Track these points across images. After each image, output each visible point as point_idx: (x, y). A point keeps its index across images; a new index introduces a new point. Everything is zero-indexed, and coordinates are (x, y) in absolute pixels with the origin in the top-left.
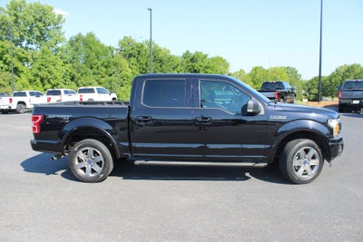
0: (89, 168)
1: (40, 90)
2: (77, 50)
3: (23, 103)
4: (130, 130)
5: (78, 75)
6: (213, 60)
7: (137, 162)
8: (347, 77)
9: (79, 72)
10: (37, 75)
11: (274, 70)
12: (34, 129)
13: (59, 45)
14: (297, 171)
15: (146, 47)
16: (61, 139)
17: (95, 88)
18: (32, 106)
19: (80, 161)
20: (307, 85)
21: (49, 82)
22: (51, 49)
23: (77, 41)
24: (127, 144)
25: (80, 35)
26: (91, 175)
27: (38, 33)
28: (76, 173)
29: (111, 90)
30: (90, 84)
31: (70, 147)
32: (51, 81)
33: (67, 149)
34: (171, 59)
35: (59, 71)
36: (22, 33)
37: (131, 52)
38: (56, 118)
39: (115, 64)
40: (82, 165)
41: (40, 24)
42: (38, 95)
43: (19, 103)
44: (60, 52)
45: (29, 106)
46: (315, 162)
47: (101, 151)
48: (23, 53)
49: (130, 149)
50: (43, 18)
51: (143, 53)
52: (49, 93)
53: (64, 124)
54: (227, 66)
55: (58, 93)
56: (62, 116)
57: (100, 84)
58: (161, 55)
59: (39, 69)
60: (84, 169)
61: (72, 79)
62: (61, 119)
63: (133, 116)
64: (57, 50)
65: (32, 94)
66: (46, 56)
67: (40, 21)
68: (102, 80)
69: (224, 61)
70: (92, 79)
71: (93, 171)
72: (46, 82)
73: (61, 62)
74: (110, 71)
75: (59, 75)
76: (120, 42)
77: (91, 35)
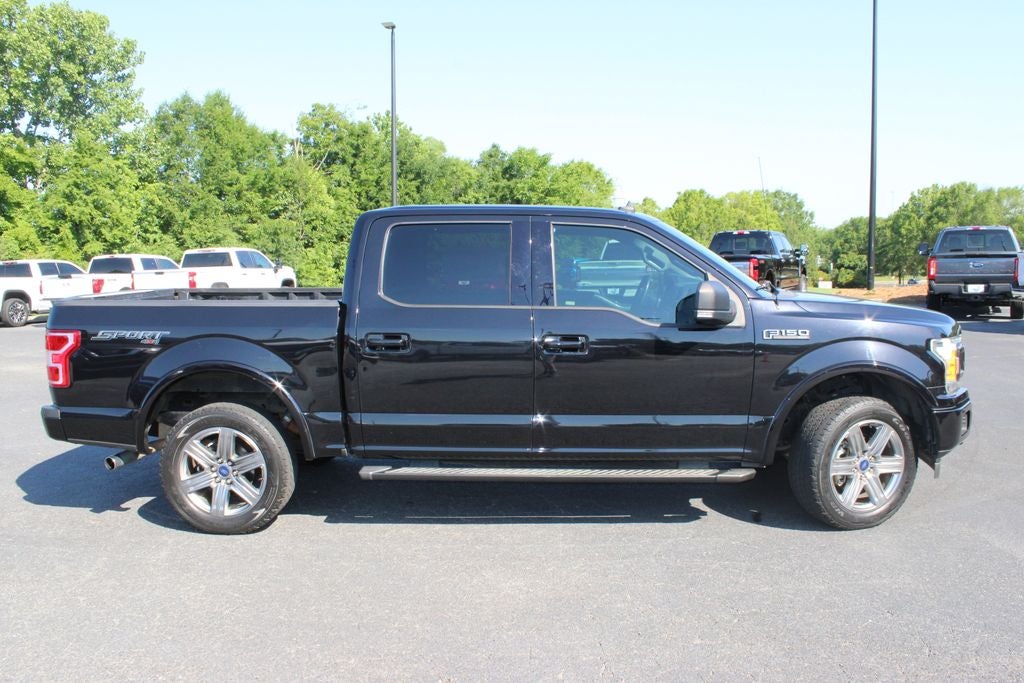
0: (221, 490)
1: (70, 258)
2: (178, 142)
3: (22, 296)
4: (344, 373)
5: (181, 216)
6: (569, 171)
7: (369, 471)
8: (941, 219)
9: (183, 205)
10: (61, 215)
11: (739, 201)
12: (53, 373)
13: (127, 128)
14: (840, 490)
15: (376, 134)
16: (137, 403)
17: (232, 252)
18: (48, 306)
19: (194, 468)
20: (829, 241)
21: (98, 234)
22: (102, 141)
23: (177, 116)
24: (337, 417)
25: (186, 99)
26: (229, 512)
27: (64, 93)
28: (183, 505)
29: (278, 257)
30: (217, 241)
31: (162, 428)
32: (104, 231)
33: (154, 432)
34: (447, 168)
35: (128, 202)
36: (16, 94)
37: (334, 148)
38: (121, 340)
39: (290, 184)
40: (202, 481)
41: (71, 68)
42: (66, 272)
43: (10, 295)
44: (129, 149)
45: (40, 304)
46: (894, 465)
47: (260, 440)
48: (21, 150)
49: (347, 432)
50: (80, 51)
51: (368, 151)
52: (99, 267)
53: (144, 358)
54: (605, 187)
55: (124, 266)
56: (139, 334)
57: (246, 240)
58: (419, 158)
59: (70, 198)
60: (207, 493)
61: (166, 226)
62: (137, 342)
63: (355, 334)
64: (120, 143)
65: (47, 269)
66: (87, 160)
67: (70, 58)
68: (252, 229)
69: (598, 175)
70: (222, 225)
71: (234, 499)
72: (88, 234)
73: (132, 178)
74: (276, 202)
75: (128, 215)
76: (303, 122)
77: (219, 101)
